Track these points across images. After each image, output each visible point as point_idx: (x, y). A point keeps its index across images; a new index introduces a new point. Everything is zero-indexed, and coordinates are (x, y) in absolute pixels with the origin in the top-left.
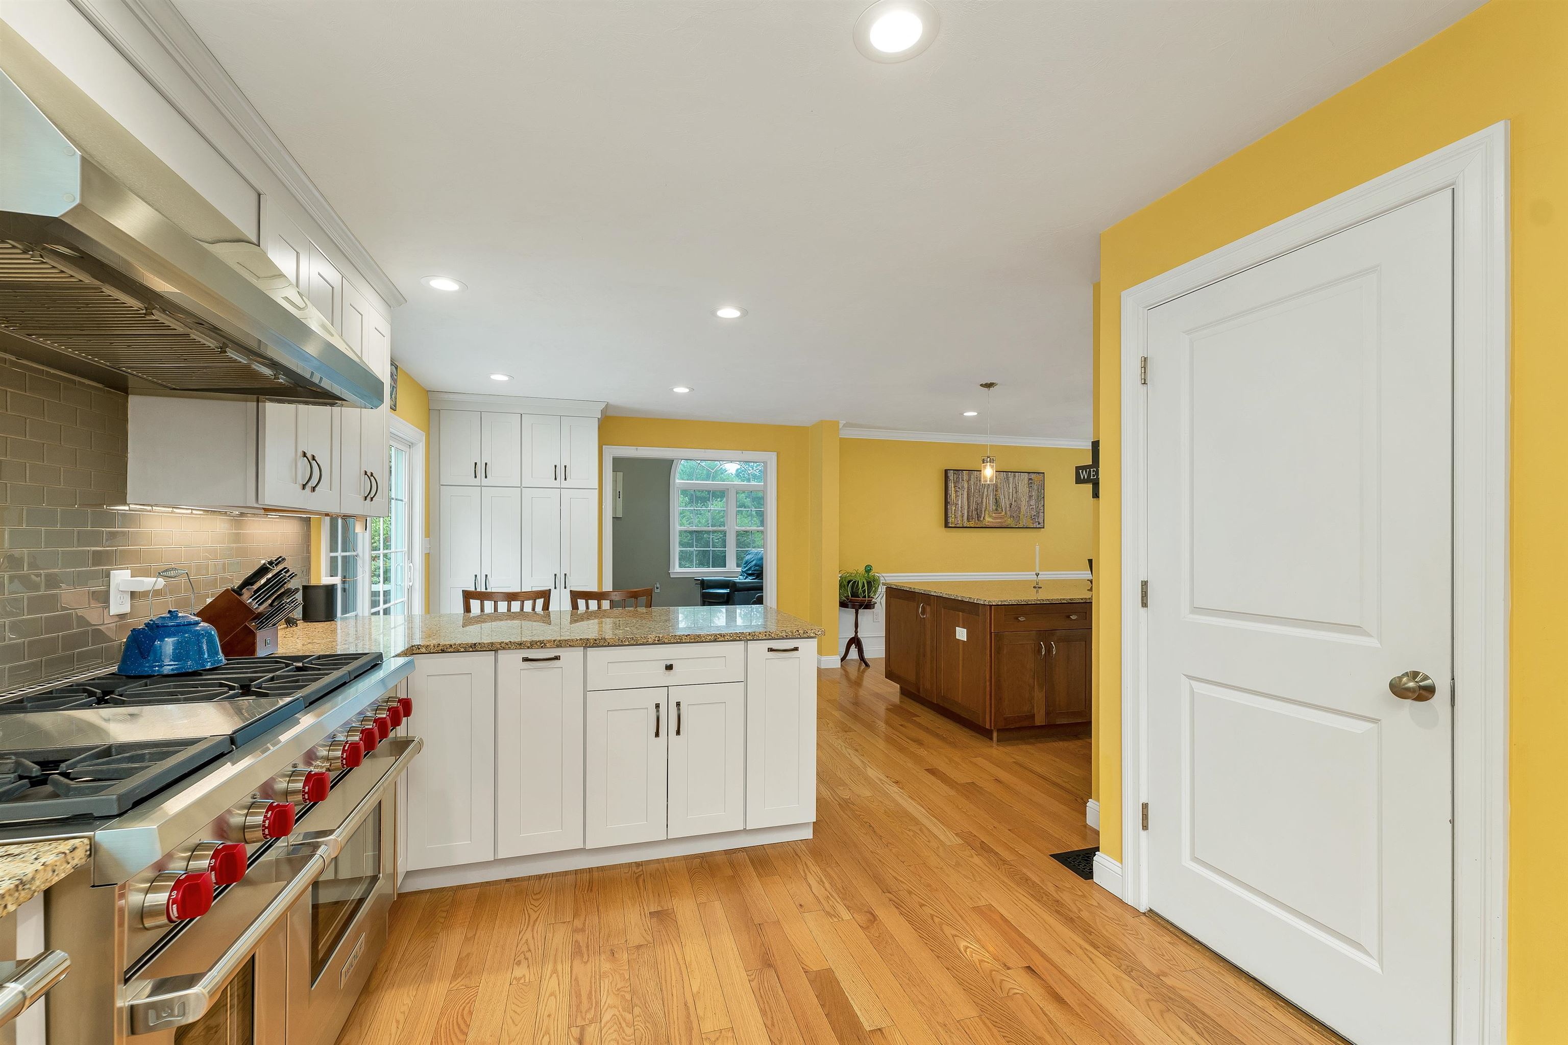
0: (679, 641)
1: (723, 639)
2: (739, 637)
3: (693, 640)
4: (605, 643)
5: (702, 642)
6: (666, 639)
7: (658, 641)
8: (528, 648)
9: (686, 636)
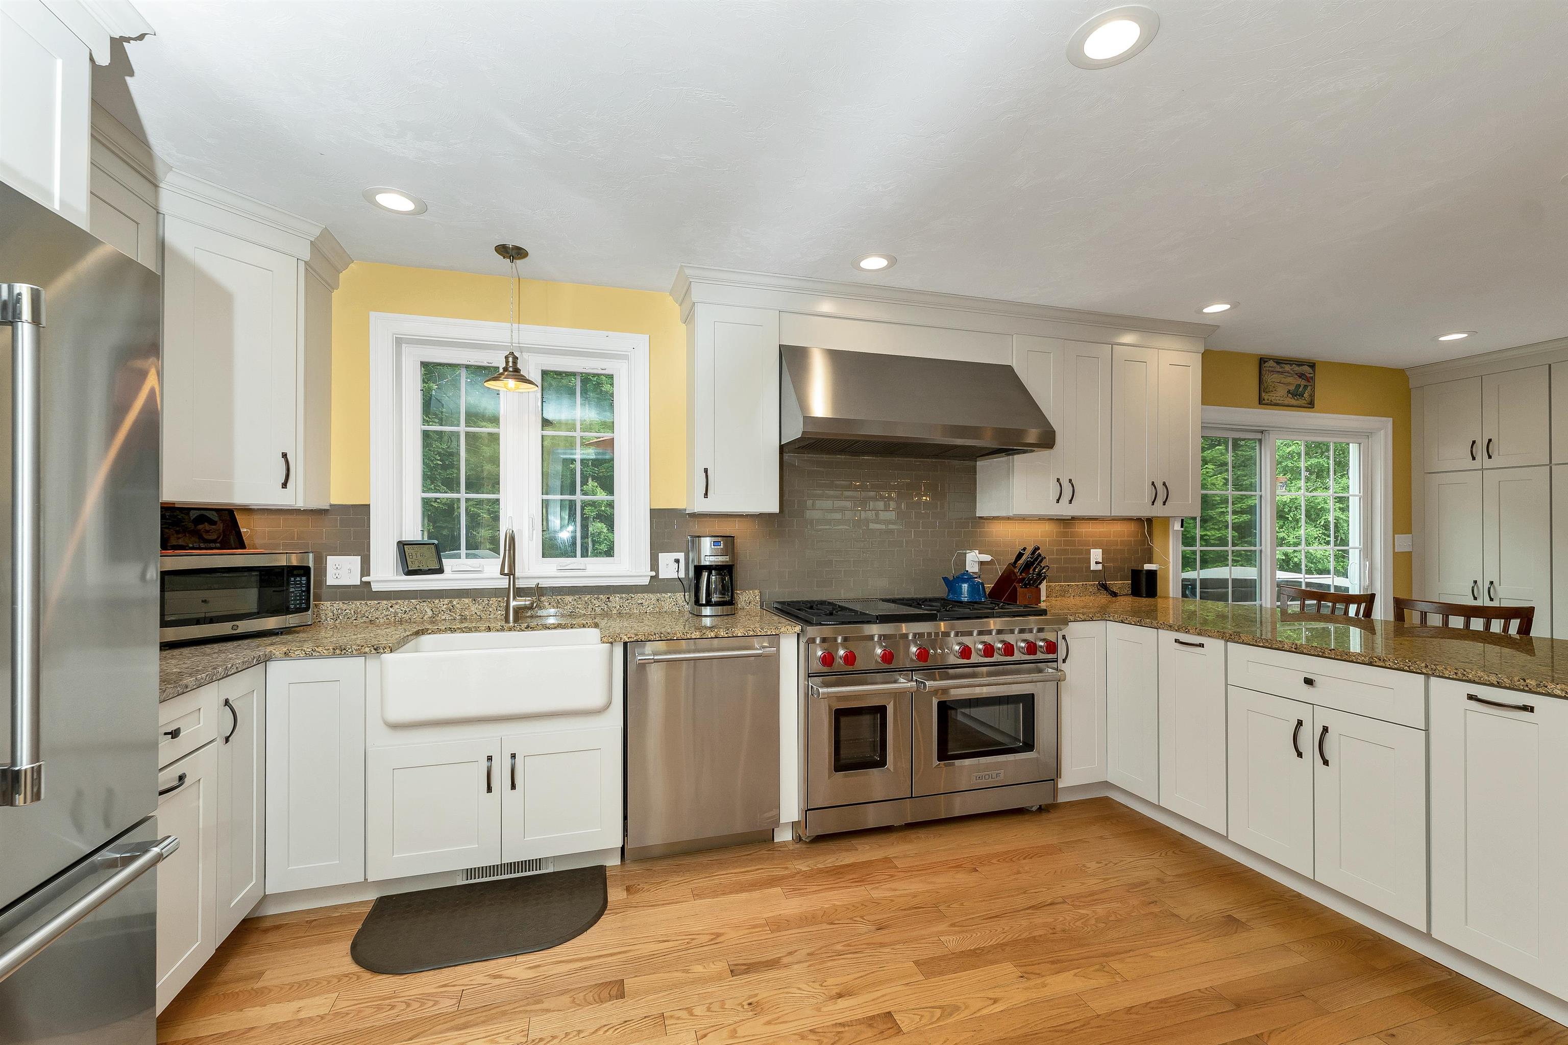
0: (1321, 654)
1: (1384, 665)
2: (1409, 667)
3: (1339, 657)
4: (1239, 639)
5: (1352, 662)
6: (1305, 648)
7: (1295, 649)
8: (1176, 631)
9: (1330, 650)
